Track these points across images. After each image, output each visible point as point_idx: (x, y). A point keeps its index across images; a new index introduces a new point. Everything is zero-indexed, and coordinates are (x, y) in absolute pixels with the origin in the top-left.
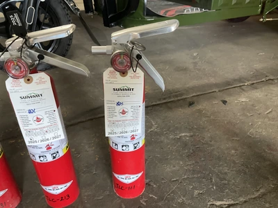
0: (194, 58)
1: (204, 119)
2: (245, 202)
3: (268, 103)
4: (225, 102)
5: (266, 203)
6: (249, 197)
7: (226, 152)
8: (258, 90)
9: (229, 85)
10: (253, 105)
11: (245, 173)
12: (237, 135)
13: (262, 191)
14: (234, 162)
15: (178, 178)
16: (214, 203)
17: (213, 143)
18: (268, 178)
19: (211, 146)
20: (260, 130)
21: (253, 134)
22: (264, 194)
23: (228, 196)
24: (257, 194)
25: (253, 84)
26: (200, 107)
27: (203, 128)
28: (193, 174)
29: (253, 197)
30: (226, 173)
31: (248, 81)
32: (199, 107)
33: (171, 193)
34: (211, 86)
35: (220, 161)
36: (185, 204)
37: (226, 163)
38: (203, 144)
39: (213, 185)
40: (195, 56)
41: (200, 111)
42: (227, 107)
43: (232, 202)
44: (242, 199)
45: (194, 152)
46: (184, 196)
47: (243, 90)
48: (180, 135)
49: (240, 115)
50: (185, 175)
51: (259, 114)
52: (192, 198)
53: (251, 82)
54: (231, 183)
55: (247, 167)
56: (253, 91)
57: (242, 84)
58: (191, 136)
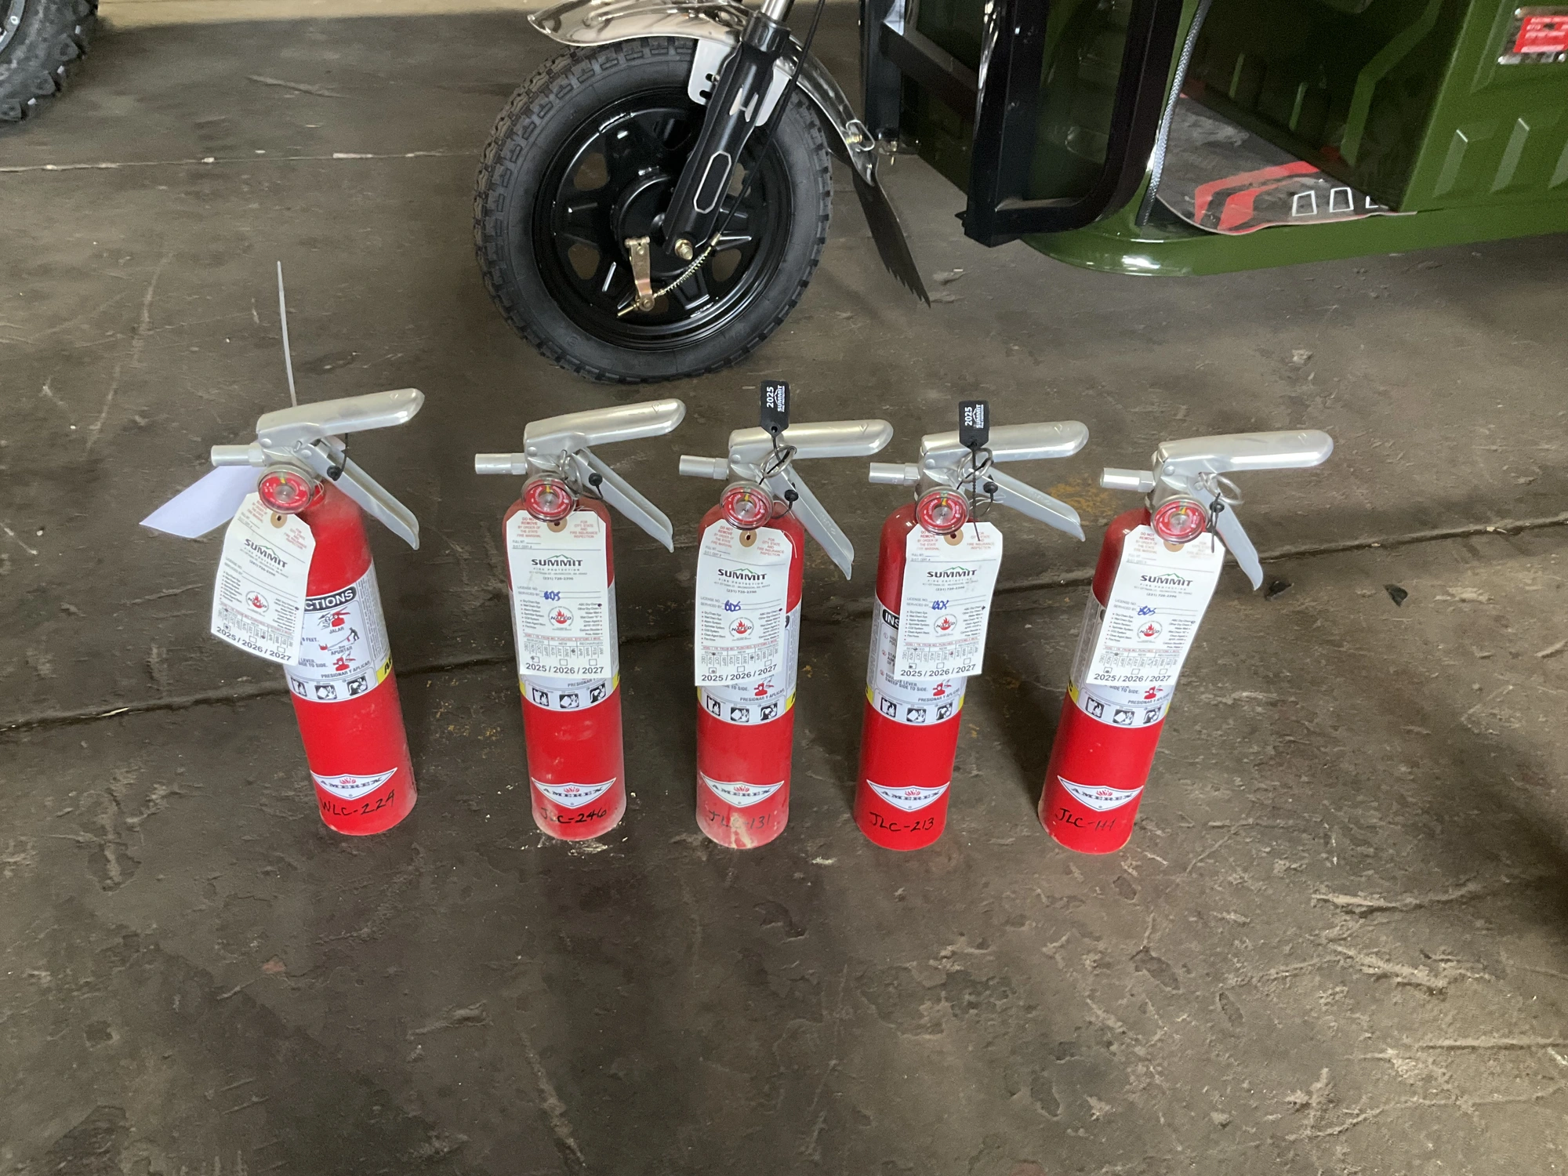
0: (1295, 375)
1: (1318, 650)
2: (1419, 907)
3: (1556, 619)
4: (1398, 594)
5: (1478, 918)
6: (1432, 896)
7: (1380, 767)
8: (1527, 562)
9: (1424, 524)
10: (1498, 619)
11: (1431, 835)
12: (1424, 720)
13: (1472, 887)
14: (1402, 801)
15: (1227, 822)
16: (1330, 897)
17: (1341, 733)
18: (1495, 858)
19: (1336, 742)
20: (1506, 712)
21: (1477, 723)
22: (1474, 897)
23: (1370, 887)
24: (1454, 894)
25: (1518, 530)
26: (1308, 603)
27: (1313, 682)
28: (1274, 817)
29: (1445, 898)
30: (1372, 828)
31: (1502, 514)
32: (1306, 602)
33: (1209, 856)
34: (1354, 519)
35: (1358, 790)
36: (1249, 889)
37: (1377, 799)
38: (1310, 733)
39: (1330, 852)
40: (1296, 369)
41: (1305, 618)
42: (1405, 616)
43: (1382, 903)
44: (1410, 900)
45: (1279, 754)
46: (1245, 870)
47: (1474, 551)
48: (1236, 695)
49: (1447, 652)
50: (1248, 816)
51: (1515, 656)
52: (1268, 878)
53: (1509, 523)
54: (1384, 855)
55: (1440, 819)
56: (1511, 563)
57: (1473, 528)
58: (1274, 704)
